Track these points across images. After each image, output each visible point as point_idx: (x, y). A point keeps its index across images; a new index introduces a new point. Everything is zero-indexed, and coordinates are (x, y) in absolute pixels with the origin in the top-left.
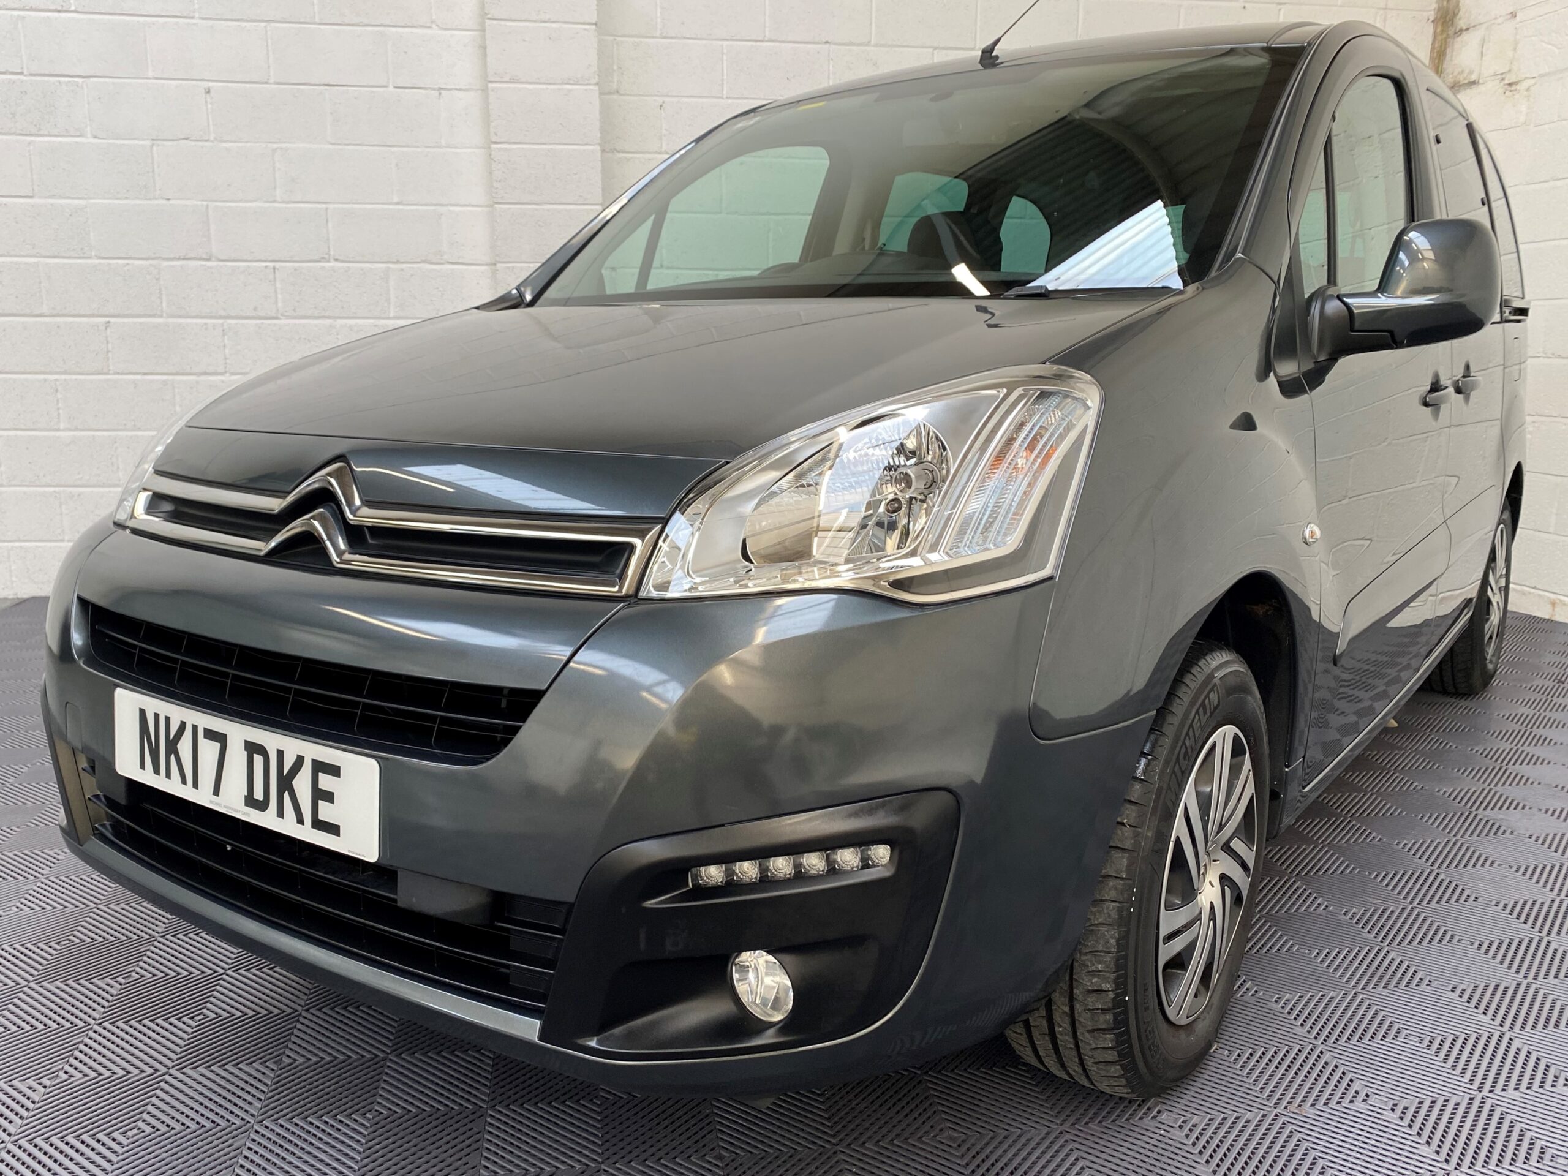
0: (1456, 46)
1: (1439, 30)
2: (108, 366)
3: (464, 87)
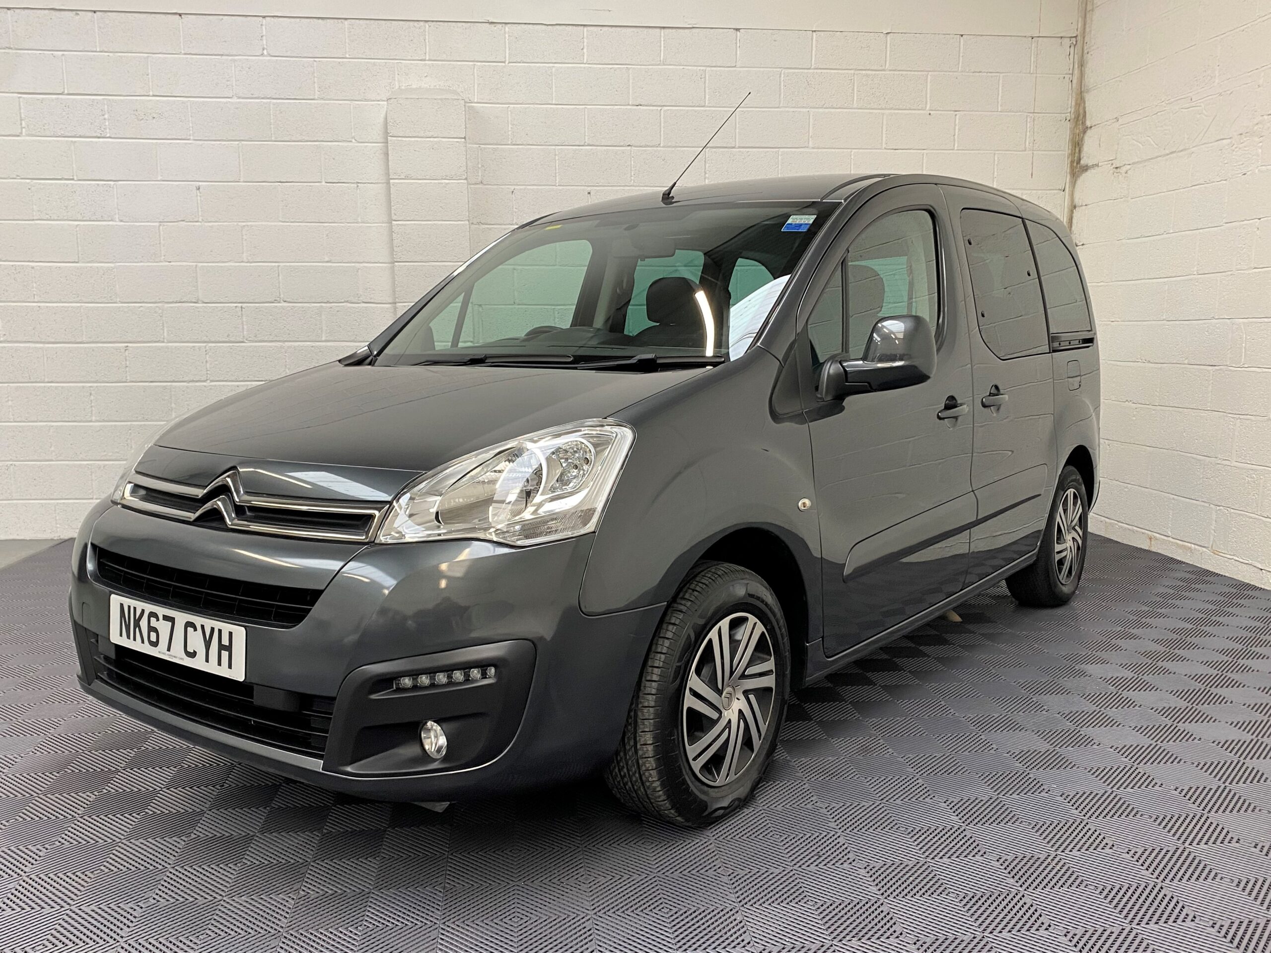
0: (1086, 138)
1: (1074, 127)
2: (126, 377)
3: (374, 182)
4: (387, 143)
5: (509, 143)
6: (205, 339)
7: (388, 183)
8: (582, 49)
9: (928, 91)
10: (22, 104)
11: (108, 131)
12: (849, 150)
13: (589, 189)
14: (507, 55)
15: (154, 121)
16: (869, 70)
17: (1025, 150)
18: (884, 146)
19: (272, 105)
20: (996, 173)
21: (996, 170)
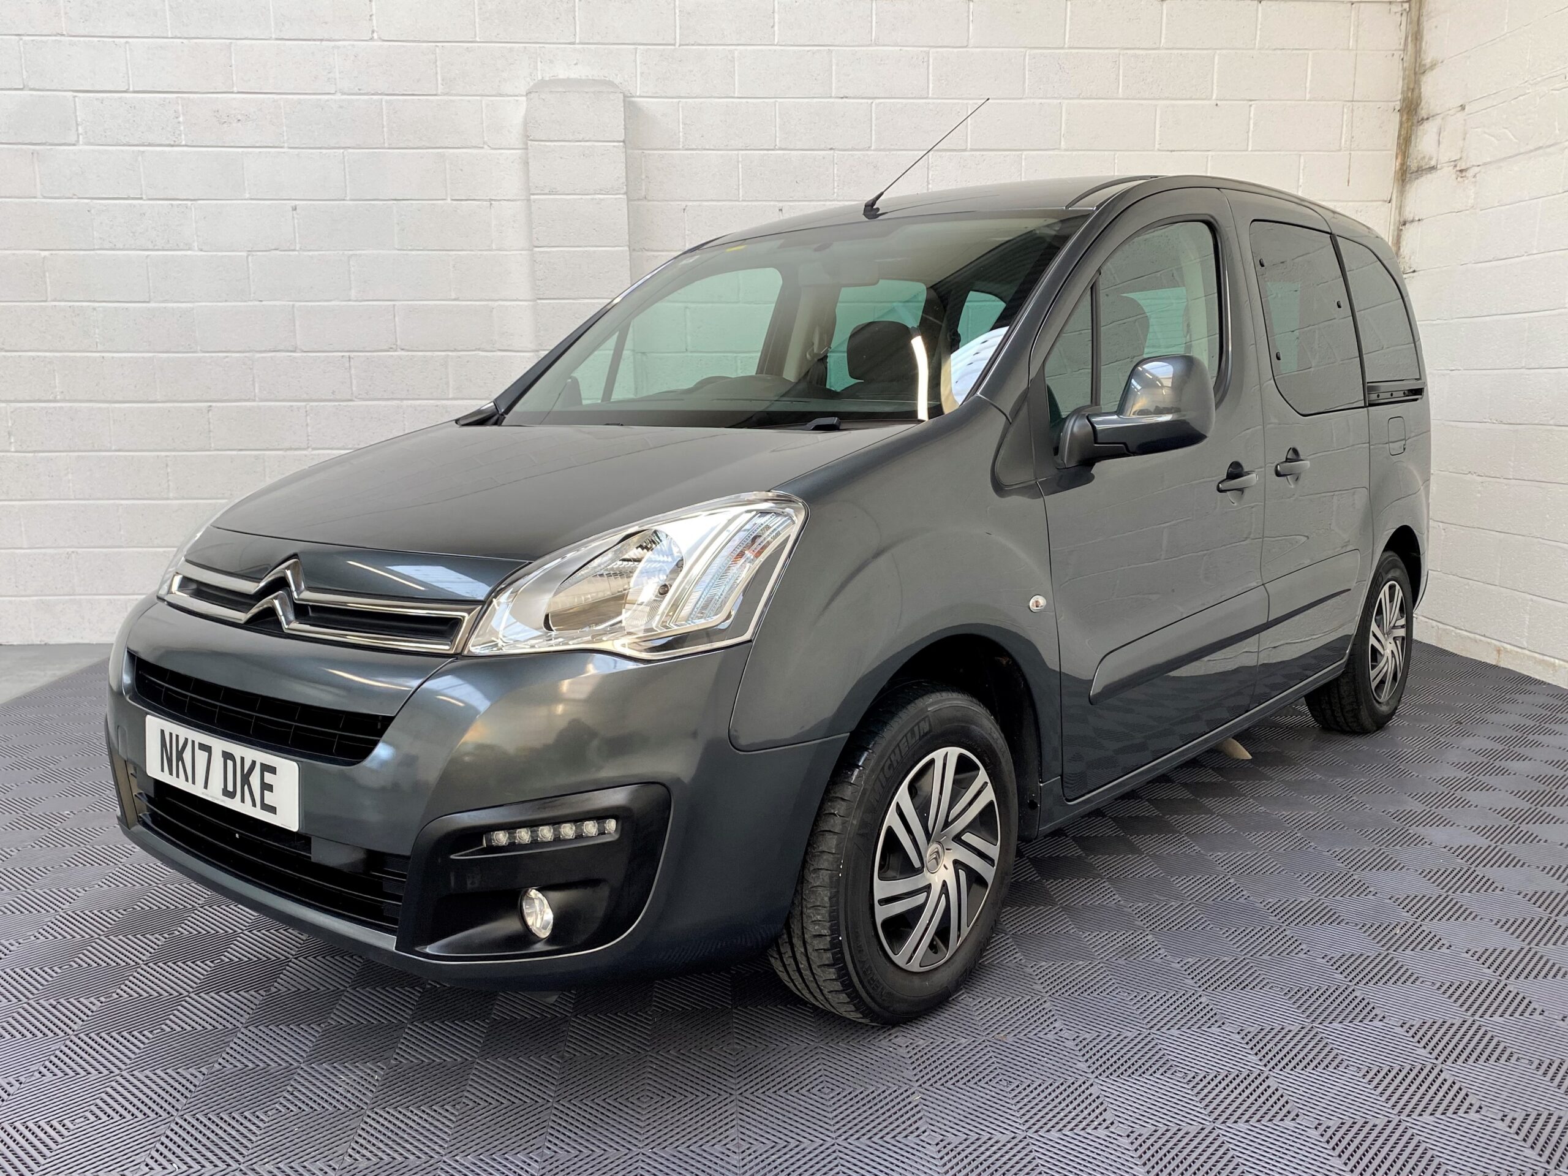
0: (1419, 133)
1: (1404, 118)
2: (210, 444)
3: (512, 198)
4: (527, 149)
5: (681, 147)
6: (305, 396)
7: (529, 200)
8: (773, 27)
9: (1215, 77)
10: (77, 104)
11: (183, 136)
12: (1113, 153)
13: (781, 204)
14: (678, 37)
15: (239, 124)
16: (1139, 49)
17: (1340, 150)
18: (1157, 146)
19: (384, 103)
20: (1301, 181)
21: (1301, 176)
